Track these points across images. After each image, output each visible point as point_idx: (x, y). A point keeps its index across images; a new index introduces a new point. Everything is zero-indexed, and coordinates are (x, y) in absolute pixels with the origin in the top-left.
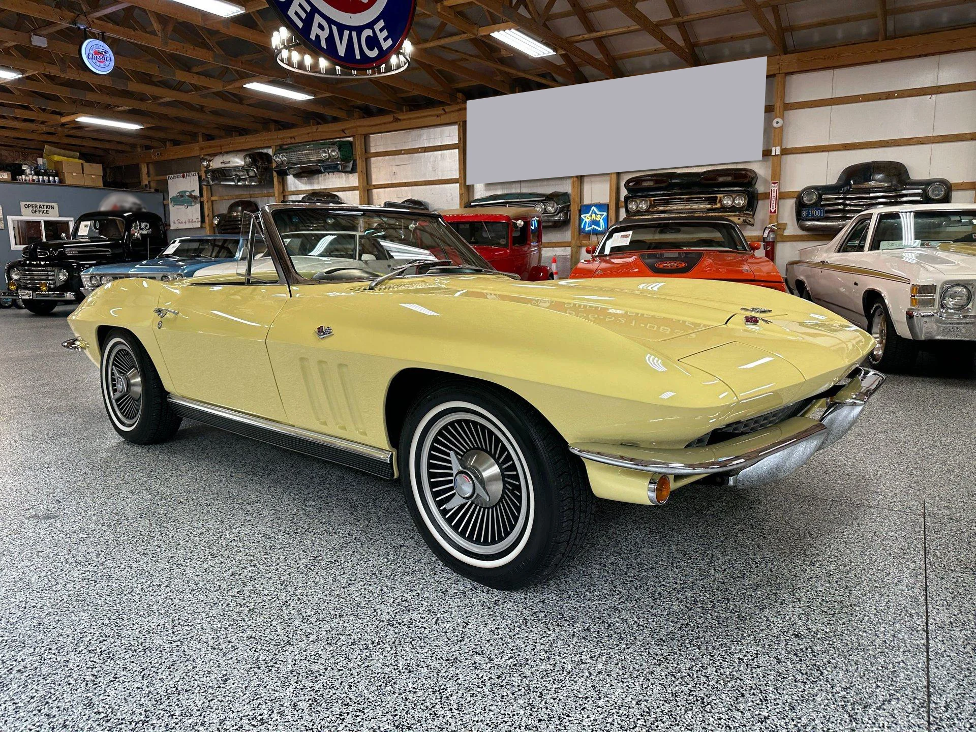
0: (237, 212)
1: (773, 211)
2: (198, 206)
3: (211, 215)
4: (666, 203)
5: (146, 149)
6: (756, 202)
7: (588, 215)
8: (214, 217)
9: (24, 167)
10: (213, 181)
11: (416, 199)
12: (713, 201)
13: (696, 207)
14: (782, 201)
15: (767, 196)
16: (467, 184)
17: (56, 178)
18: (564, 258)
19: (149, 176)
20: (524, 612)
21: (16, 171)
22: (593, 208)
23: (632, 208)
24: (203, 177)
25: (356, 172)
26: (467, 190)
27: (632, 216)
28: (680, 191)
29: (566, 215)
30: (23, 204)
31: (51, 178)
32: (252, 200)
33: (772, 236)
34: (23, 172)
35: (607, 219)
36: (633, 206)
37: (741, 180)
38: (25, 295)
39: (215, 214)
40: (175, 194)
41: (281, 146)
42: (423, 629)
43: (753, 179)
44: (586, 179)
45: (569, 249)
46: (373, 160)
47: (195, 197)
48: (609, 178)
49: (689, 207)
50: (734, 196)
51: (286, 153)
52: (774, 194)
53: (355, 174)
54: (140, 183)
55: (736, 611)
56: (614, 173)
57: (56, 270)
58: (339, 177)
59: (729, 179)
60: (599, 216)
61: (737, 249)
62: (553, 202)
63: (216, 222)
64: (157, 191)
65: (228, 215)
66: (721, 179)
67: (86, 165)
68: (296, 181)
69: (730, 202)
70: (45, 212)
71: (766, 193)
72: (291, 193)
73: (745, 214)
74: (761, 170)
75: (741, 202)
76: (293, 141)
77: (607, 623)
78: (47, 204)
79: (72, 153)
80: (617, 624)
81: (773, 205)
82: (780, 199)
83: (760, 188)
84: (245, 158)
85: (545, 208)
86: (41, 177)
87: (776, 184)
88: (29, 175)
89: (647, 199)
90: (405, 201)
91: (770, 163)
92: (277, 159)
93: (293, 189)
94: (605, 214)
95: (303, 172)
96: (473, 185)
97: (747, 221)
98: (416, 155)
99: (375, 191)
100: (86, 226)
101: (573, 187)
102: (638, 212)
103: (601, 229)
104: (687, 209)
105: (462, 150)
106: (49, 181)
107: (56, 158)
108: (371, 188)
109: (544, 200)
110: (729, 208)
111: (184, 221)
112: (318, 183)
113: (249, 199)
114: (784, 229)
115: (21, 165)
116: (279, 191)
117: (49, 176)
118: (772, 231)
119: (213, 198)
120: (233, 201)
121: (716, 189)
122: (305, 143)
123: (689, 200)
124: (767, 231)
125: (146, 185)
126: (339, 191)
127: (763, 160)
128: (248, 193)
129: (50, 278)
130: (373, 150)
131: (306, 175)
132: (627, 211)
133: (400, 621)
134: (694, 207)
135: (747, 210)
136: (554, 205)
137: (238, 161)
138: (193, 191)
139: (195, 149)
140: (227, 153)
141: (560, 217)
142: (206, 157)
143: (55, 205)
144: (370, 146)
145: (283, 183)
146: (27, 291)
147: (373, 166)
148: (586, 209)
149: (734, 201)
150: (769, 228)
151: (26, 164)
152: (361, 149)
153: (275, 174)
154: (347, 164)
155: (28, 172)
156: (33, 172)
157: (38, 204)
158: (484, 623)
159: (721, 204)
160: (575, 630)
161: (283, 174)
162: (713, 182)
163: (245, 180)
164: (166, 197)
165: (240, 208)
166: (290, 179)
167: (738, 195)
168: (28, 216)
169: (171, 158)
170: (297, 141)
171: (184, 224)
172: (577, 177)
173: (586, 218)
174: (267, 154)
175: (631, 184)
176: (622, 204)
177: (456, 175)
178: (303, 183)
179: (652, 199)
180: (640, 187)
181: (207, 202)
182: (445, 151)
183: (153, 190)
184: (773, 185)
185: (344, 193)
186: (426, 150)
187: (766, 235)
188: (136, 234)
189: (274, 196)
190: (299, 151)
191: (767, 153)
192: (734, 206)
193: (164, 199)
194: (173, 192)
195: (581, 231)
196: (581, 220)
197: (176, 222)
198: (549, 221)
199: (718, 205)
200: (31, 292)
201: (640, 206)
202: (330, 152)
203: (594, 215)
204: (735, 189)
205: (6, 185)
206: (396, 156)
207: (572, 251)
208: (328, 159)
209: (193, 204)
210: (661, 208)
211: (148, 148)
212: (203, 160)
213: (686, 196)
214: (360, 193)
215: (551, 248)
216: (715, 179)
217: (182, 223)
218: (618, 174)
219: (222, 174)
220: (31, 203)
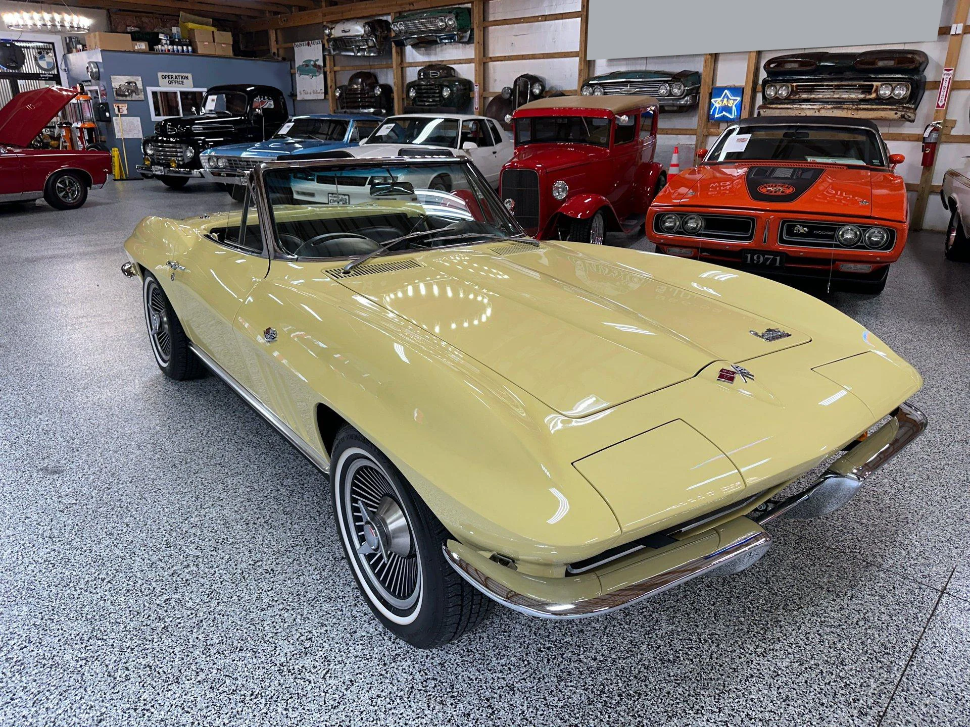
0: (357, 85)
1: (941, 105)
2: (322, 76)
3: (334, 86)
4: (811, 90)
5: (274, 15)
6: (921, 92)
7: (719, 100)
8: (336, 89)
9: (161, 36)
10: (334, 50)
11: (533, 74)
12: (868, 89)
13: (845, 96)
14: (955, 93)
15: (936, 85)
16: (588, 59)
17: (190, 48)
18: (688, 147)
19: (277, 43)
20: (416, 677)
21: (153, 41)
22: (726, 91)
23: (770, 95)
24: (326, 46)
25: (473, 43)
26: (588, 65)
27: (768, 104)
28: (828, 77)
29: (694, 98)
30: (160, 74)
31: (185, 48)
32: (372, 71)
33: (934, 136)
34: (159, 42)
35: (740, 107)
36: (771, 92)
37: (905, 66)
38: (158, 170)
39: (338, 86)
40: (301, 64)
41: (400, 13)
42: (307, 683)
43: (921, 64)
44: (721, 58)
45: (694, 137)
46: (491, 29)
47: (319, 67)
48: (747, 56)
49: (838, 96)
50: (894, 86)
51: (404, 21)
52: (945, 84)
53: (472, 45)
54: (269, 50)
55: (639, 716)
56: (753, 52)
57: (184, 147)
58: (456, 48)
59: (891, 63)
60: (731, 102)
61: (872, 164)
62: (680, 83)
63: (338, 94)
64: (284, 59)
65: (349, 88)
66: (881, 64)
67: (217, 33)
68: (414, 52)
69: (888, 92)
70: (181, 82)
71: (936, 82)
72: (408, 65)
73: (904, 107)
74: (935, 51)
75: (901, 92)
76: (411, 7)
77: (493, 709)
78: (182, 74)
79: (205, 20)
80: (502, 712)
81: (942, 98)
82: (953, 89)
83: (930, 75)
84: (364, 27)
85: (670, 90)
86: (175, 47)
87: (951, 72)
88: (164, 46)
89: (789, 85)
90: (521, 76)
91: (946, 44)
92: (395, 28)
93: (411, 61)
94: (739, 99)
95: (421, 43)
96: (594, 61)
97: (906, 116)
98: (536, 23)
99: (491, 64)
100: (213, 100)
101: (705, 66)
102: (777, 100)
103: (732, 117)
104: (835, 98)
105: (584, 18)
106: (183, 51)
107: (191, 25)
108: (488, 60)
109: (670, 81)
110: (885, 100)
111: (309, 92)
112: (436, 54)
113: (368, 71)
114: (952, 128)
115: (158, 34)
116: (397, 63)
117: (182, 46)
118: (935, 129)
119: (336, 69)
120: (354, 72)
121: (873, 76)
122: (423, 11)
123: (838, 87)
124: (929, 129)
125: (274, 53)
126: (455, 64)
127: (939, 40)
128: (368, 63)
129: (179, 154)
130: (491, 18)
131: (425, 45)
132: (764, 97)
133: (291, 668)
134: (844, 96)
135: (907, 103)
136: (680, 87)
137: (358, 29)
138: (317, 60)
139: (317, 16)
140: (348, 20)
141: (687, 100)
142: (329, 25)
143: (190, 76)
144: (488, 13)
145: (402, 54)
146: (159, 167)
147: (490, 36)
148: (716, 92)
149: (893, 91)
150: (932, 126)
151: (163, 33)
152: (479, 17)
153: (393, 44)
154: (464, 34)
155: (164, 42)
156: (168, 42)
157: (174, 74)
158: (369, 686)
159: (877, 95)
160: (454, 713)
161: (401, 45)
162: (871, 67)
163: (364, 50)
164: (293, 67)
165: (360, 80)
166: (409, 49)
167: (899, 84)
168: (165, 87)
169: (297, 24)
170: (416, 8)
171: (309, 95)
172: (711, 54)
173: (717, 103)
174: (386, 22)
175: (772, 66)
176: (759, 88)
177: (576, 48)
178: (420, 54)
179: (795, 84)
180: (782, 69)
181: (330, 72)
182: (567, 20)
183: (280, 59)
184: (946, 72)
185: (460, 65)
186: (546, 18)
187: (926, 135)
188: (257, 110)
189: (392, 67)
190: (416, 19)
191: (944, 31)
192: (892, 97)
193: (291, 68)
194: (299, 62)
195: (709, 117)
196: (710, 105)
197: (302, 92)
198: (674, 106)
199: (873, 96)
200: (162, 168)
201: (780, 92)
202: (446, 20)
203: (726, 100)
204: (897, 76)
205: (144, 55)
206: (515, 25)
207: (697, 140)
208: (445, 28)
209: (317, 74)
210: (804, 96)
211: (276, 13)
212: (325, 27)
213: (836, 83)
214: (475, 65)
215: (675, 136)
216: (873, 63)
217: (307, 93)
218: (759, 53)
219: (343, 43)
220: (167, 74)
